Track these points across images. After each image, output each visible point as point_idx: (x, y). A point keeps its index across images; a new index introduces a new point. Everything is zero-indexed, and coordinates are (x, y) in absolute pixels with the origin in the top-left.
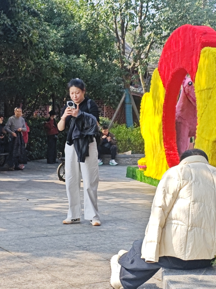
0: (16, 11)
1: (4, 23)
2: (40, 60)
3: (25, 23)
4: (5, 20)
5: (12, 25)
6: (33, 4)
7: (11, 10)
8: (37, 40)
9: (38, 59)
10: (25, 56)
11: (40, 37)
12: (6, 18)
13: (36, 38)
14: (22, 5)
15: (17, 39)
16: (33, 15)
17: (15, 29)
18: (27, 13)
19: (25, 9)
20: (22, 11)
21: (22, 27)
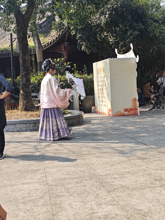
0: (146, 21)
1: (140, 28)
2: (160, 46)
3: (151, 27)
4: (141, 26)
5: (145, 28)
6: (155, 16)
7: (144, 21)
8: (159, 35)
9: (159, 45)
10: (152, 45)
11: (160, 33)
12: (141, 25)
13: (158, 34)
14: (149, 17)
15: (148, 35)
16: (155, 22)
17: (146, 30)
18: (152, 21)
19: (151, 19)
20: (149, 20)
21: (150, 29)
